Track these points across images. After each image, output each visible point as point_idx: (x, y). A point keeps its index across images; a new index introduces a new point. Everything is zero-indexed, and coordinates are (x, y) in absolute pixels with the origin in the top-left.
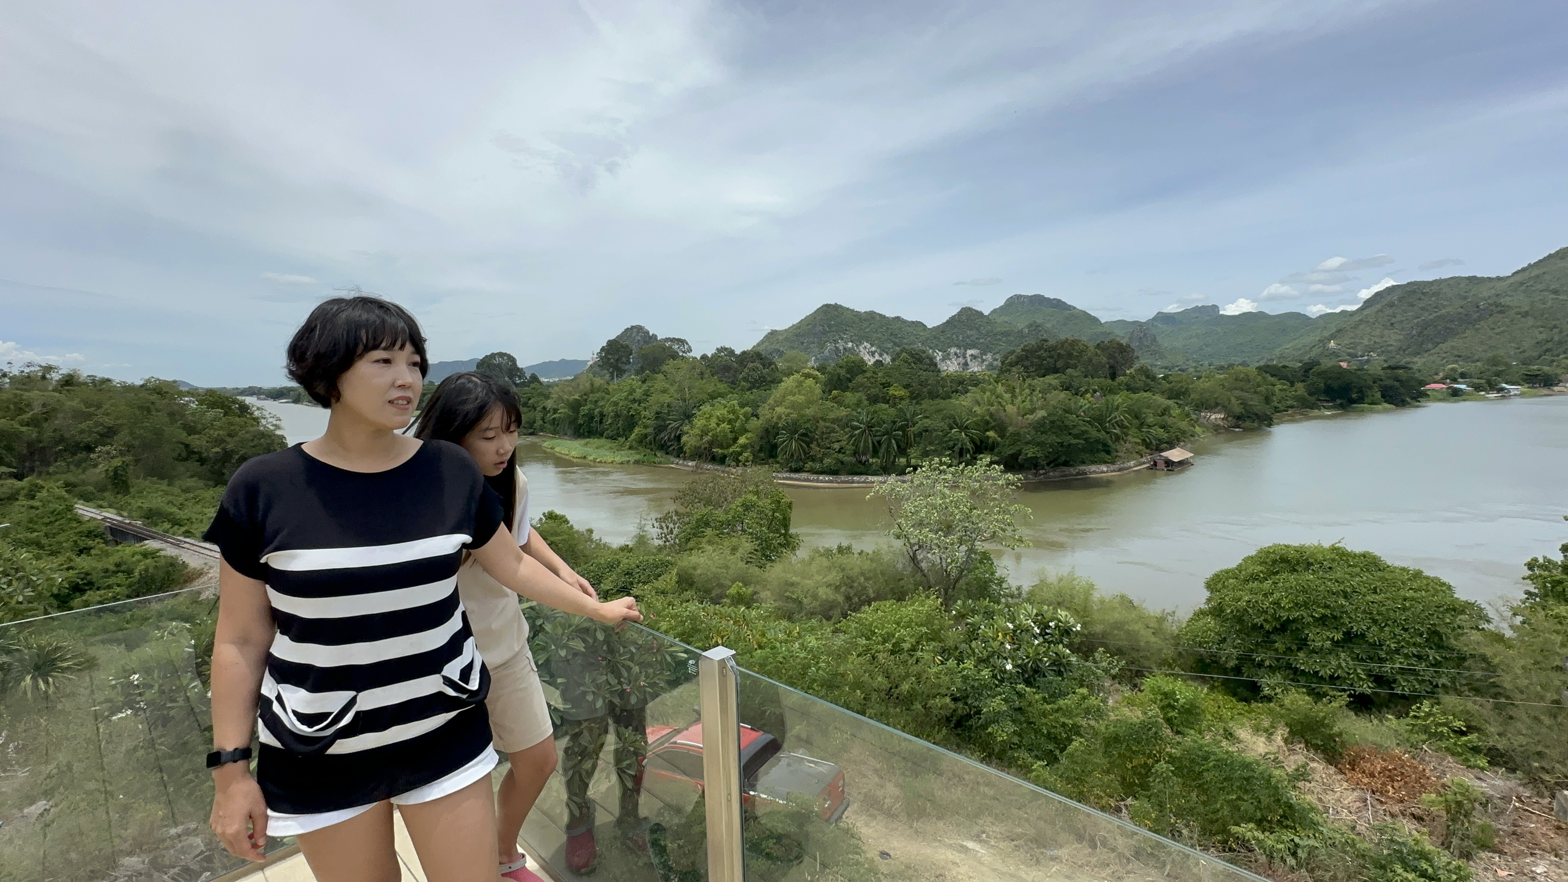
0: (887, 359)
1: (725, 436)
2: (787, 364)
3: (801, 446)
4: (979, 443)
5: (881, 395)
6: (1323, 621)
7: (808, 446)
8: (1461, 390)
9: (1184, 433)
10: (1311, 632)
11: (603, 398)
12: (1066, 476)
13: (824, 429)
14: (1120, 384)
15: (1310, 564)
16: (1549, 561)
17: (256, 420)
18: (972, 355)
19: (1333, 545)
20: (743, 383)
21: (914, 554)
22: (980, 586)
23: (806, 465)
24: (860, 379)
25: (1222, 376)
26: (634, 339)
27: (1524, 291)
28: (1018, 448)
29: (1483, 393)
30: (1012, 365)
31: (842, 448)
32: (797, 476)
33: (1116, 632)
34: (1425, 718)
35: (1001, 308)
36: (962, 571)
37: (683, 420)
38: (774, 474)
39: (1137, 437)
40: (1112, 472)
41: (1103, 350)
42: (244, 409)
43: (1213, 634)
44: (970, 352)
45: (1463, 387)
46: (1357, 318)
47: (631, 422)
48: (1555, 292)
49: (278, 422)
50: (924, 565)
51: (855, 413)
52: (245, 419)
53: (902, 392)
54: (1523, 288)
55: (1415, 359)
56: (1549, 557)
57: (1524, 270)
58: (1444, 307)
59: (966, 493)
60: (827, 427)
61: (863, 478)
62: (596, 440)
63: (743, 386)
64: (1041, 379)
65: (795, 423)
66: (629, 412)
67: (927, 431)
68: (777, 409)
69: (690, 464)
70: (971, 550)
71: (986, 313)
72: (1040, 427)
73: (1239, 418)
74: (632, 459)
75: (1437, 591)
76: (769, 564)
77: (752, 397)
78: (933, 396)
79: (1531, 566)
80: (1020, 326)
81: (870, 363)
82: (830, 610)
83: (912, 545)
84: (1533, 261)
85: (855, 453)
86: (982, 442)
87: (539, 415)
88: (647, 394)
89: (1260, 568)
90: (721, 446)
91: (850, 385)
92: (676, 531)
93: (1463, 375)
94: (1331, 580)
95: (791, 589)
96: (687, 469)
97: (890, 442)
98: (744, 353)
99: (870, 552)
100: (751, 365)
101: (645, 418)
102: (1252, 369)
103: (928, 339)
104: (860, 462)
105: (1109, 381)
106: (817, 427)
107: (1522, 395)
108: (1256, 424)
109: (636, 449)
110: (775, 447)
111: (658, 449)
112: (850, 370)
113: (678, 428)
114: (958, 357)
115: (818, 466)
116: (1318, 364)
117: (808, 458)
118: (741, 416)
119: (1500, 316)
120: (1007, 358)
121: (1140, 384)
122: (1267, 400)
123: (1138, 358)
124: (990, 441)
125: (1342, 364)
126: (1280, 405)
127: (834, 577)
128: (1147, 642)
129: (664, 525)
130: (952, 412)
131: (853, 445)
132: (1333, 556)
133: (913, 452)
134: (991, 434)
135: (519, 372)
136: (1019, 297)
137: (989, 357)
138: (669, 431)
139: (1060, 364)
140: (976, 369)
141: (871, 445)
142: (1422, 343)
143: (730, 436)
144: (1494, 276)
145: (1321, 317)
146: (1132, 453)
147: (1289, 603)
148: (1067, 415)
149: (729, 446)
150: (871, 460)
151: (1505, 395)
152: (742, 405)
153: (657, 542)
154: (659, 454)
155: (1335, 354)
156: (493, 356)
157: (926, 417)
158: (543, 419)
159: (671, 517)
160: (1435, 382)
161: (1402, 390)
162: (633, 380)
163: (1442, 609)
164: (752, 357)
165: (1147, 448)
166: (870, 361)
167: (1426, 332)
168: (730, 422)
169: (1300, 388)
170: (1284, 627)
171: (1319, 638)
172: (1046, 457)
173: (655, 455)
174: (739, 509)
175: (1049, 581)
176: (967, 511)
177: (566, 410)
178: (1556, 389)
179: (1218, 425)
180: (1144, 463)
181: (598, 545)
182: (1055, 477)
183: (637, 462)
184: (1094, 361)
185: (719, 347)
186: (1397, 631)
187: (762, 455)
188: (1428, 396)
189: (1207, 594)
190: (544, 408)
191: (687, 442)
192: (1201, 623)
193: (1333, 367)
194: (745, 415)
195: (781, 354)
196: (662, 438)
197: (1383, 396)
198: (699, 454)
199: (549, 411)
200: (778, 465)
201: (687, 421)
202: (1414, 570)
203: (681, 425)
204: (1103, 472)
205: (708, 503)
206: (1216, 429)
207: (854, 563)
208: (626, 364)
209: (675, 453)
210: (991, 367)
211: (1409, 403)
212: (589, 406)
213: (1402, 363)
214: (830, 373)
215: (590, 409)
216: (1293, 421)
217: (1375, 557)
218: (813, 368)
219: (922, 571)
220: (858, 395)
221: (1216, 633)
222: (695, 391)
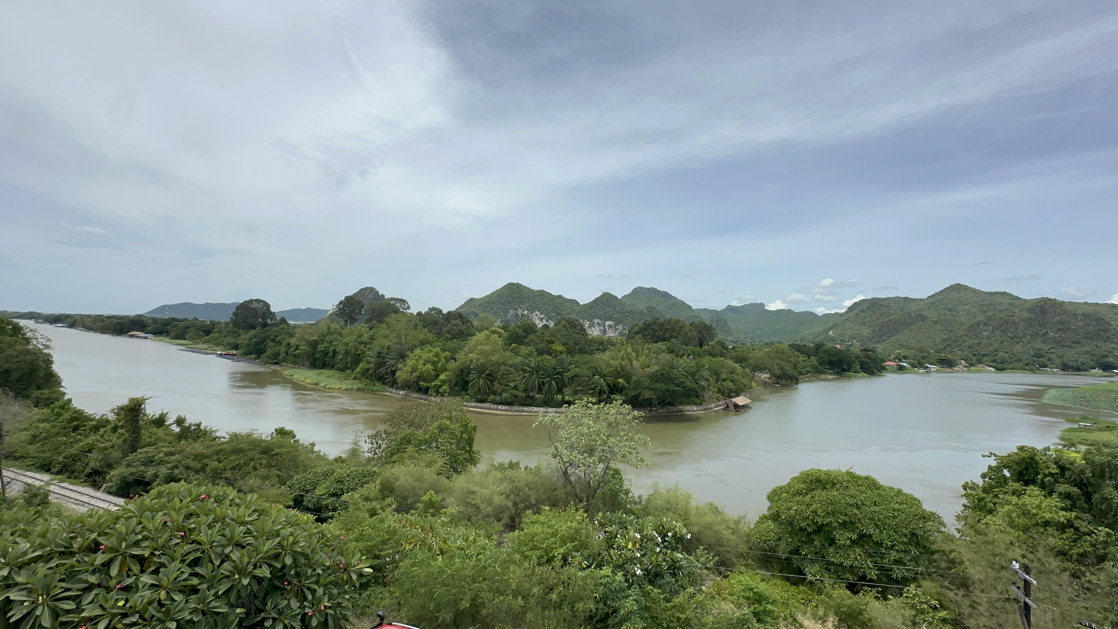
0: (552, 324)
1: (429, 373)
2: (480, 323)
3: (487, 383)
4: (612, 387)
5: (546, 349)
6: (844, 525)
7: (492, 383)
8: (904, 366)
9: (745, 386)
10: (837, 533)
11: (337, 340)
12: (670, 412)
13: (505, 372)
14: (705, 351)
15: (834, 484)
16: (974, 484)
17: (28, 341)
18: (609, 325)
19: (847, 470)
20: (446, 335)
21: (566, 470)
22: (613, 495)
23: (490, 398)
24: (532, 336)
25: (768, 350)
26: (367, 296)
27: (934, 309)
28: (639, 391)
29: (916, 369)
30: (636, 333)
31: (516, 386)
32: (482, 405)
33: (707, 532)
34: (913, 599)
35: (629, 295)
36: (600, 483)
37: (399, 359)
38: (465, 403)
39: (715, 387)
40: (700, 410)
41: (694, 327)
42: (17, 330)
43: (773, 535)
44: (608, 323)
45: (905, 364)
46: (844, 318)
47: (357, 359)
48: (950, 310)
49: (48, 343)
50: (572, 478)
51: (527, 361)
52: (15, 338)
53: (561, 348)
54: (934, 306)
55: (878, 346)
56: (975, 481)
57: (933, 296)
58: (892, 314)
59: (605, 424)
60: (507, 370)
61: (531, 408)
62: (327, 371)
63: (447, 337)
64: (655, 344)
65: (483, 365)
66: (356, 351)
67: (577, 376)
68: (470, 355)
69: (401, 393)
70: (607, 468)
71: (619, 297)
72: (654, 378)
73: (778, 377)
74: (355, 387)
75: (912, 504)
76: (455, 475)
77: (452, 345)
78: (582, 351)
79: (965, 487)
80: (641, 307)
81: (539, 326)
82: (500, 513)
83: (564, 463)
84: (938, 291)
85: (525, 390)
86: (614, 386)
87: (283, 349)
88: (372, 338)
89: (802, 486)
90: (426, 381)
91: (525, 340)
92: (383, 446)
93: (905, 357)
94: (849, 495)
95: (471, 496)
96: (398, 396)
97: (551, 383)
98: (449, 313)
99: (533, 467)
100: (453, 322)
101: (368, 356)
102: (785, 346)
103: (580, 312)
104: (529, 397)
105: (699, 348)
106: (499, 370)
107: (937, 371)
108: (789, 382)
109: (360, 379)
110: (467, 383)
111: (377, 380)
112: (525, 330)
113: (394, 365)
114: (600, 326)
115: (498, 398)
116: (824, 345)
117: (491, 392)
118: (443, 359)
119: (922, 323)
120: (632, 329)
121: (718, 352)
122: (795, 366)
123: (717, 334)
124: (620, 385)
125: (837, 346)
126: (802, 370)
127: (506, 486)
128: (728, 539)
129: (374, 441)
130: (595, 364)
131: (524, 384)
132: (848, 478)
133: (567, 391)
134: (621, 380)
135: (273, 315)
136: (641, 288)
137: (620, 327)
138: (387, 367)
139: (667, 335)
140: (611, 335)
141: (537, 385)
142: (881, 336)
143: (433, 373)
144: (918, 298)
145: (824, 315)
146: (713, 398)
147: (822, 512)
148: (672, 370)
149: (432, 381)
150: (536, 396)
151: (928, 371)
152: (444, 350)
153: (367, 455)
154: (377, 384)
155: (833, 339)
156: (251, 301)
157: (576, 367)
158: (286, 353)
159: (381, 435)
160: (890, 361)
161: (872, 365)
162: (363, 327)
163: (917, 517)
164: (455, 316)
165: (722, 395)
166: (540, 324)
167: (883, 329)
168: (434, 363)
169: (814, 360)
170: (820, 529)
171: (843, 537)
172: (658, 398)
173: (374, 385)
174: (435, 431)
175: (660, 491)
176: (605, 438)
177: (306, 348)
178: (955, 368)
179: (766, 382)
180: (720, 406)
181: (318, 456)
182: (662, 413)
183: (359, 390)
184: (689, 335)
185: (431, 307)
186: (891, 533)
187: (457, 388)
188: (886, 369)
189: (768, 504)
190: (288, 344)
191: (400, 376)
192: (765, 525)
193: (832, 347)
194: (445, 358)
195: (476, 315)
196: (381, 373)
197: (861, 368)
198: (407, 386)
199: (292, 347)
200: (468, 397)
201: (401, 360)
202: (897, 489)
203: (397, 363)
204: (694, 411)
205: (411, 424)
206: (765, 384)
207: (521, 474)
208: (358, 315)
209: (390, 384)
210: (621, 334)
211: (876, 373)
212: (325, 344)
213: (870, 348)
214: (511, 331)
215: (325, 347)
216: (809, 381)
217: (873, 480)
218: (499, 327)
219: (571, 483)
220: (530, 348)
221: (775, 533)
222: (410, 338)
